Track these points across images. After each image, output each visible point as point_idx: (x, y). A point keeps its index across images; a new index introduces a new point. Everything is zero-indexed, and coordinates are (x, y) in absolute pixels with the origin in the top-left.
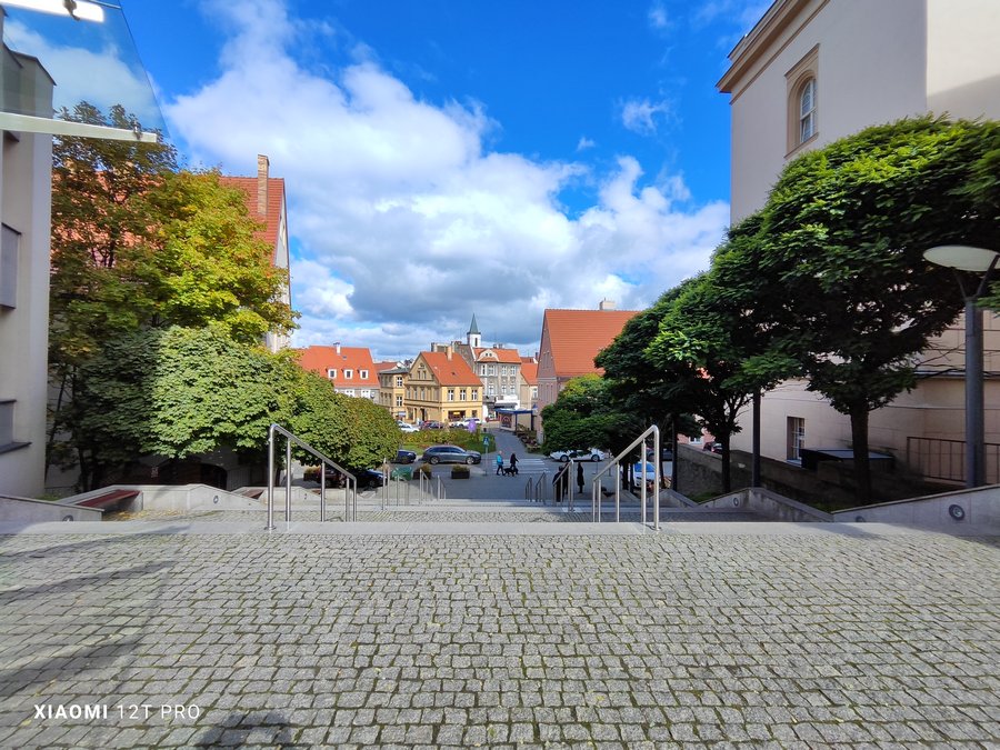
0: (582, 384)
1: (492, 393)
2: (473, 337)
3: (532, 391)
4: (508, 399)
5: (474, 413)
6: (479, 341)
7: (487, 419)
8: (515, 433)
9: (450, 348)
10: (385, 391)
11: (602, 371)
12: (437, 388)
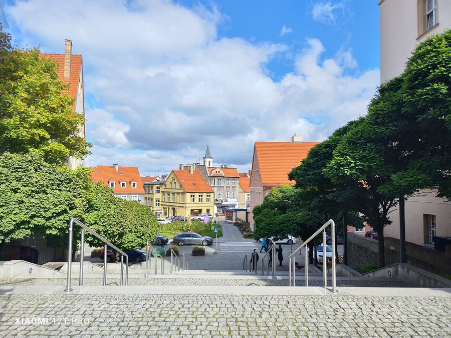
0: (281, 192)
1: (221, 197)
2: (207, 160)
3: (246, 196)
4: (230, 201)
5: (208, 211)
6: (211, 163)
7: (217, 215)
8: (235, 224)
9: (192, 168)
10: (147, 196)
11: (294, 182)
12: (183, 194)
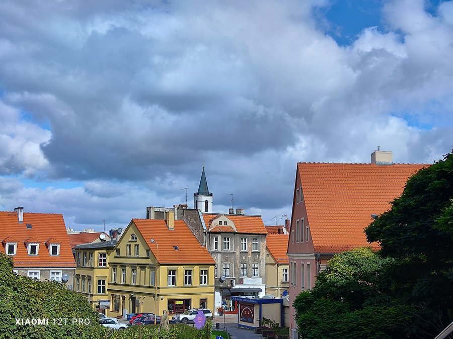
0: (351, 263)
2: (204, 198)
3: (281, 272)
4: (249, 283)
5: (203, 302)
6: (210, 205)
7: (221, 311)
8: (259, 331)
9: (171, 215)
10: (81, 272)
11: (377, 245)
12: (153, 268)
